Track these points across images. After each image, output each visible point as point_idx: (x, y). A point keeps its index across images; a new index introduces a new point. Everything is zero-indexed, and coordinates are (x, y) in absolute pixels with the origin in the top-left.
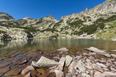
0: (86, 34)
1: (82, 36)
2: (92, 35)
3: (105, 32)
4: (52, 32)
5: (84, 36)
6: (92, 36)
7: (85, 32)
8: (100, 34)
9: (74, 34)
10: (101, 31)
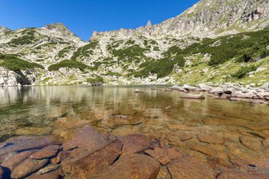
0: (155, 77)
1: (147, 79)
2: (167, 78)
3: (186, 72)
4: (81, 70)
5: (152, 81)
6: (167, 81)
7: (153, 72)
8: (180, 76)
9: (136, 76)
10: (180, 71)
